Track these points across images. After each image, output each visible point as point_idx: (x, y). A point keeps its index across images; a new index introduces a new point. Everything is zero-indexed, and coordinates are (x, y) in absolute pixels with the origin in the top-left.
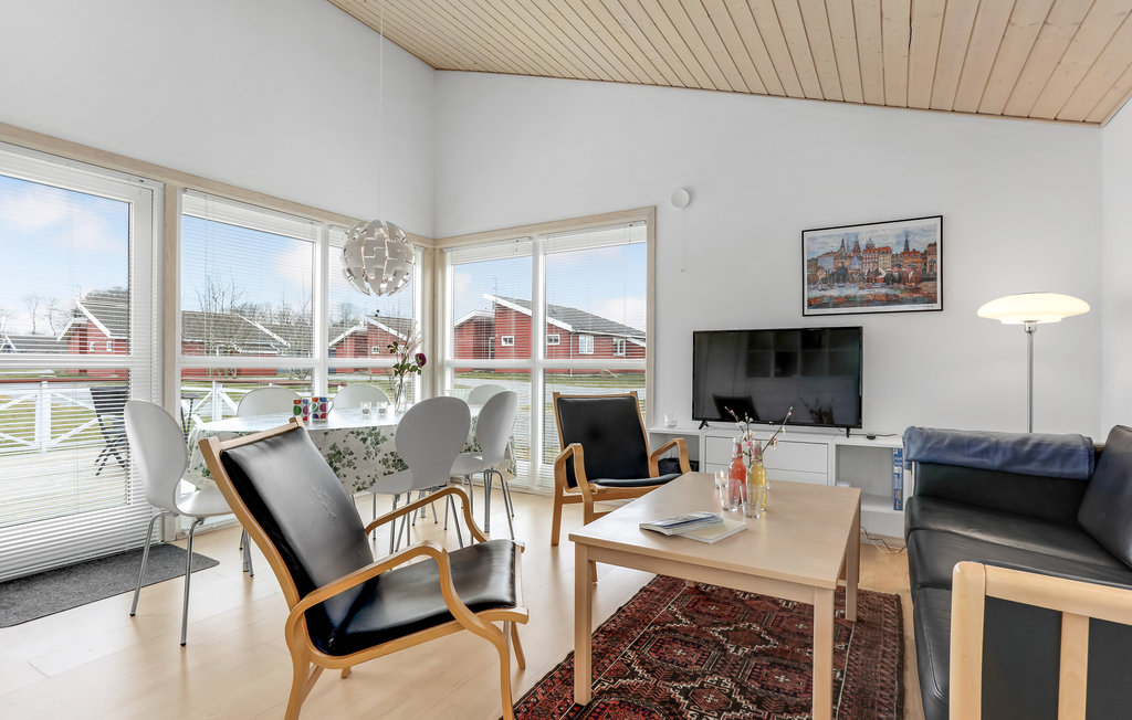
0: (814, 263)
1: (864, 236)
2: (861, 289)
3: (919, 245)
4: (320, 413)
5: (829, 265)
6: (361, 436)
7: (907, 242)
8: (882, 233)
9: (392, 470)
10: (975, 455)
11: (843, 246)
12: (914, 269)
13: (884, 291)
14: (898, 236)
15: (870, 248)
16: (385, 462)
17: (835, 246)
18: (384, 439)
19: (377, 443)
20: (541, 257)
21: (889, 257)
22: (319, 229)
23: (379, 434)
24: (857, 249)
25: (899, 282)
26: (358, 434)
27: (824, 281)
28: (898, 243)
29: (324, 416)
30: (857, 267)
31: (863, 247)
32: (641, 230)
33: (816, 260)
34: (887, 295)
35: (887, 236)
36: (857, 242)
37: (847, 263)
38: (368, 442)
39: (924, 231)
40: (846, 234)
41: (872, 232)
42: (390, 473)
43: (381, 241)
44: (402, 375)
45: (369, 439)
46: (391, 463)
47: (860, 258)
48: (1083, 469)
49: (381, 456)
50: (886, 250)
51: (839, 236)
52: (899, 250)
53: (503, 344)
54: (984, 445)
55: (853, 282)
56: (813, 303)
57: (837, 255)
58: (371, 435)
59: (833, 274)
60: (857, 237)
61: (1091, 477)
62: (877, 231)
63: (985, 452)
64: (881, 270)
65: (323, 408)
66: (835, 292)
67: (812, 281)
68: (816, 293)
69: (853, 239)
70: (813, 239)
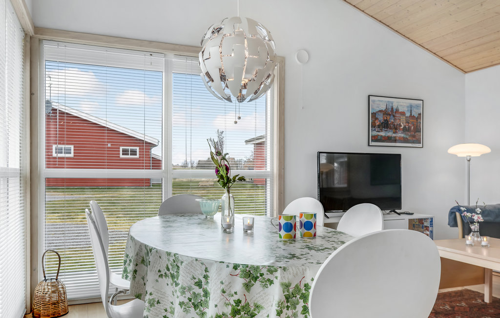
0: (374, 114)
1: (396, 103)
2: (394, 133)
3: (415, 114)
5: (381, 118)
7: (411, 110)
8: (402, 104)
11: (386, 108)
12: (413, 125)
14: (408, 107)
15: (397, 111)
17: (383, 108)
21: (404, 118)
24: (392, 110)
25: (408, 131)
27: (379, 126)
28: (408, 111)
30: (392, 120)
31: (395, 111)
34: (404, 138)
35: (403, 106)
36: (392, 107)
37: (388, 118)
39: (417, 106)
40: (388, 101)
41: (398, 102)
47: (394, 116)
50: (403, 114)
51: (385, 101)
52: (408, 114)
55: (391, 129)
56: (376, 139)
57: (385, 113)
59: (382, 123)
60: (392, 104)
62: (400, 102)
64: (402, 124)
66: (383, 134)
67: (374, 126)
68: (375, 133)
69: (391, 105)
70: (374, 101)
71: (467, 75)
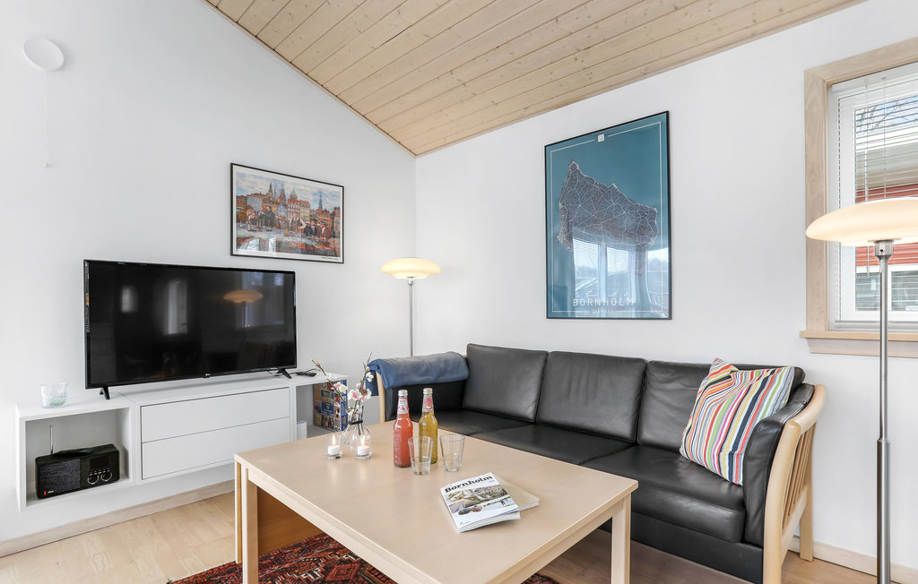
0: (242, 200)
1: (290, 186)
2: (286, 235)
3: (328, 205)
5: (258, 205)
7: (321, 201)
8: (303, 187)
11: (270, 191)
12: (325, 225)
13: (304, 241)
14: (315, 194)
15: (293, 199)
17: (265, 191)
21: (308, 211)
24: (283, 196)
25: (315, 235)
27: (254, 222)
28: (315, 200)
30: (283, 214)
31: (288, 197)
33: (246, 198)
34: (306, 245)
36: (283, 190)
37: (274, 209)
39: (334, 195)
40: (274, 180)
41: (295, 184)
47: (285, 206)
50: (306, 204)
51: (267, 179)
52: (315, 207)
55: (279, 228)
57: (266, 199)
59: (261, 217)
60: (283, 185)
62: (299, 185)
64: (302, 221)
67: (242, 219)
69: (280, 187)
70: (242, 176)
71: (419, 160)
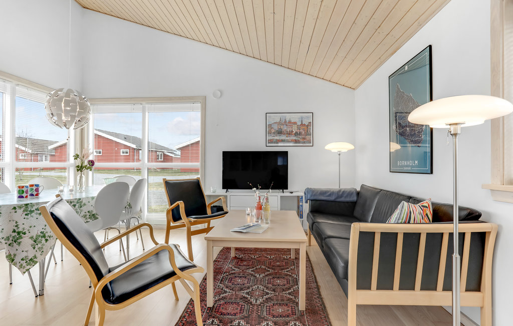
0: (270, 125)
1: (288, 117)
2: (287, 137)
3: (306, 122)
4: (35, 193)
5: (276, 127)
6: (73, 204)
7: (302, 121)
9: (89, 220)
10: (327, 196)
11: (280, 120)
12: (304, 131)
13: (294, 138)
14: (299, 118)
15: (290, 122)
16: (85, 216)
17: (278, 120)
18: (85, 204)
19: (81, 207)
20: (147, 114)
21: (296, 126)
22: (9, 86)
23: (82, 202)
24: (285, 122)
25: (299, 135)
26: (71, 203)
27: (274, 133)
28: (299, 121)
29: (37, 195)
30: (285, 128)
31: (287, 122)
32: (199, 105)
33: (271, 125)
34: (295, 140)
35: (295, 118)
36: (285, 119)
37: (282, 127)
38: (77, 206)
39: (308, 117)
40: (282, 116)
41: (290, 116)
42: (87, 222)
43: (74, 101)
44: (81, 171)
45: (77, 205)
46: (88, 216)
47: (287, 125)
48: (354, 198)
49: (83, 213)
50: (295, 123)
51: (279, 116)
52: (299, 123)
53: (121, 154)
54: (329, 193)
55: (284, 134)
56: (271, 141)
57: (279, 123)
58: (78, 203)
59: (277, 131)
60: (285, 117)
61: (357, 201)
62: (292, 116)
63: (330, 195)
64: (293, 130)
65: (37, 190)
66: (277, 138)
67: (269, 133)
68: (271, 138)
70: (270, 117)
